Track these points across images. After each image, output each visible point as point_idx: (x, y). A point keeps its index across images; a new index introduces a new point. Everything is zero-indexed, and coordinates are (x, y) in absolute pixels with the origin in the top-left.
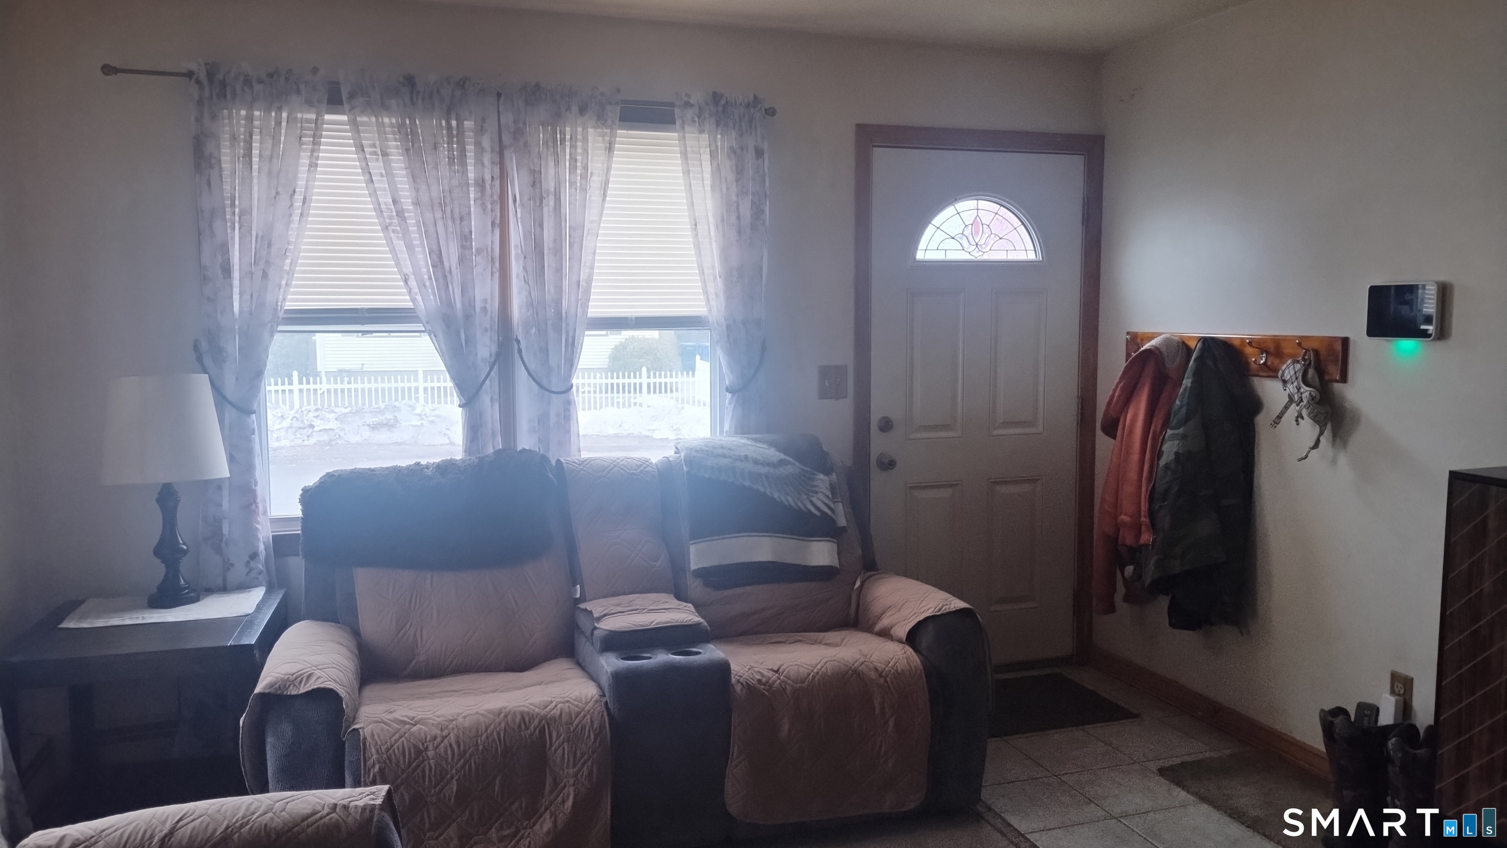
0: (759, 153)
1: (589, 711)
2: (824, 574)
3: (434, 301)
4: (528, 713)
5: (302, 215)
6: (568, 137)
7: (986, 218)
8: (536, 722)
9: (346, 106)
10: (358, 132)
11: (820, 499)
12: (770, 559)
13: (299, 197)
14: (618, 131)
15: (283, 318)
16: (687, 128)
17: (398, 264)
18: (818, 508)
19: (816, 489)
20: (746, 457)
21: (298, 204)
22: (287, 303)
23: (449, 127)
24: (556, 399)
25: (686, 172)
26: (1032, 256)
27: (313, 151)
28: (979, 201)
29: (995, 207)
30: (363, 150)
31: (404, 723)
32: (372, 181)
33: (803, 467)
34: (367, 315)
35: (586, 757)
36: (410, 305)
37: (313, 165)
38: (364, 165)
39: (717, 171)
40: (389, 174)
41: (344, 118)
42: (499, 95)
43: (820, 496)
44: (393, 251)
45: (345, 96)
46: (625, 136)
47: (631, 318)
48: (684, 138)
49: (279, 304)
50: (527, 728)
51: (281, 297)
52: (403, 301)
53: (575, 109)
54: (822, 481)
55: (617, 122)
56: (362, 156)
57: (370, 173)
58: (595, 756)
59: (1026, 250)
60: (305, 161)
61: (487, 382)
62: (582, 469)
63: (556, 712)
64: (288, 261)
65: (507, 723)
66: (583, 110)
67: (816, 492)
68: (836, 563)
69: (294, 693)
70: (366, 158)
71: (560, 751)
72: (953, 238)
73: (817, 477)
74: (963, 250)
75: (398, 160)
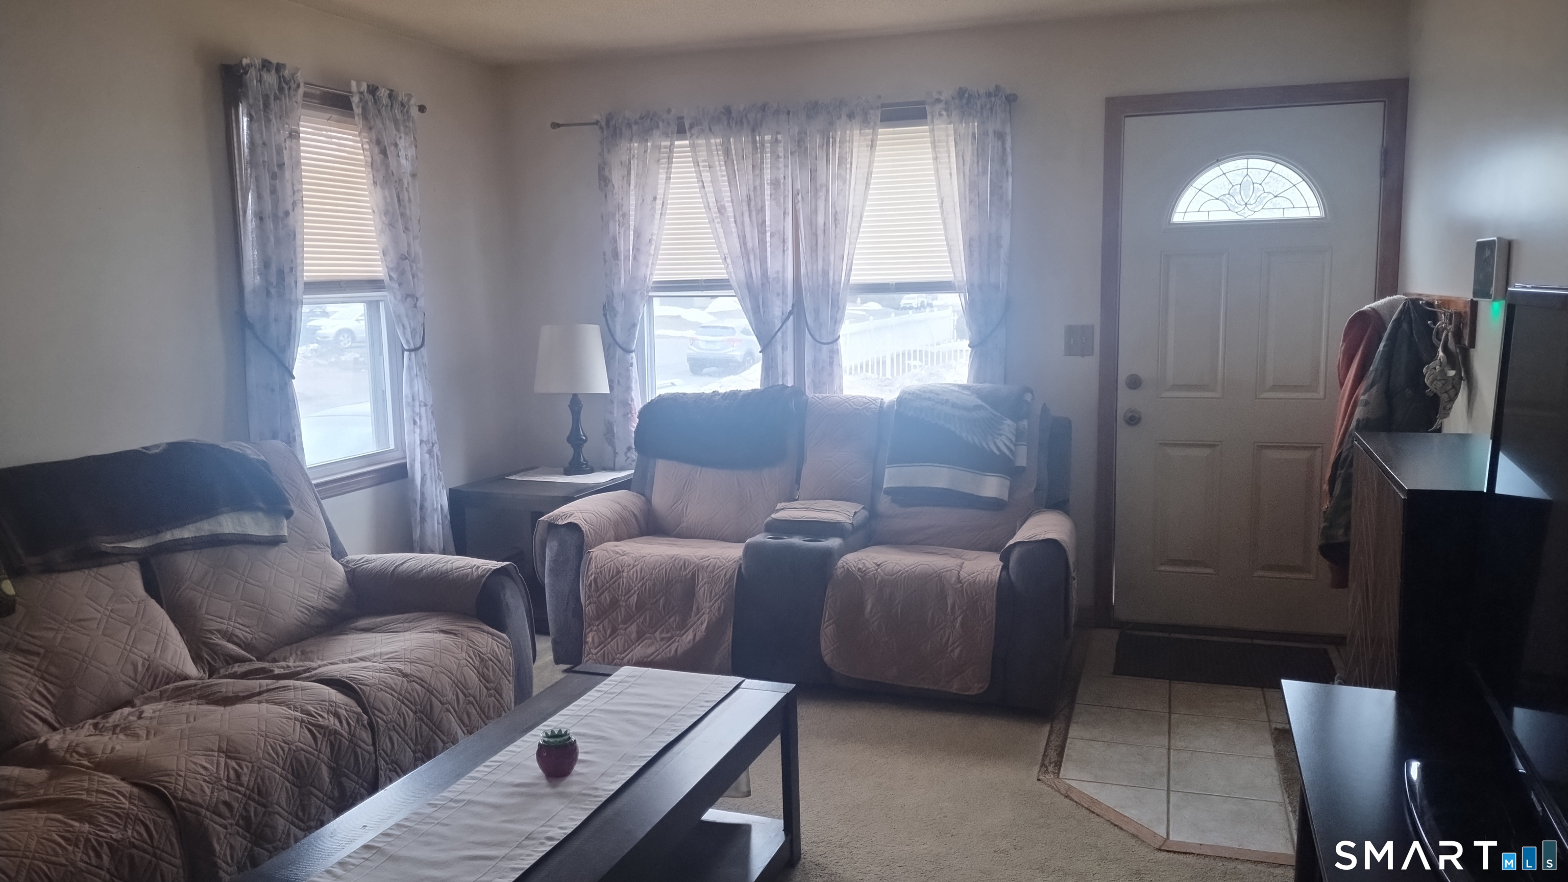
0: (1000, 136)
1: (727, 566)
2: (995, 505)
3: (742, 276)
4: (689, 561)
5: (661, 214)
6: (838, 140)
7: (1257, 176)
8: (692, 567)
9: (688, 134)
10: (695, 152)
11: (1002, 441)
12: (945, 487)
13: (659, 202)
14: (880, 130)
15: (652, 287)
16: (936, 121)
17: (719, 246)
18: (998, 448)
19: (1001, 432)
20: (947, 401)
21: (659, 206)
22: (654, 277)
23: (754, 141)
24: (825, 347)
25: (936, 159)
26: (1316, 212)
27: (668, 168)
28: (1249, 160)
29: (1269, 165)
30: (699, 165)
31: (618, 553)
32: (704, 187)
33: (995, 413)
34: (704, 284)
35: (718, 596)
36: (726, 276)
37: (668, 178)
38: (699, 176)
39: (960, 156)
40: (713, 181)
41: (687, 142)
42: (788, 113)
43: (1003, 438)
44: (717, 238)
45: (687, 127)
46: (885, 133)
47: (892, 284)
48: (933, 130)
49: (648, 277)
50: (685, 570)
51: (649, 273)
52: (720, 273)
53: (844, 118)
54: (1008, 426)
55: (878, 122)
56: (697, 169)
57: (703, 182)
58: (723, 597)
59: (1308, 207)
60: (663, 176)
61: (779, 334)
62: (820, 403)
63: (707, 563)
64: (653, 247)
65: (674, 565)
66: (851, 116)
67: (1001, 435)
68: (1006, 498)
69: (560, 523)
70: (700, 170)
71: (703, 589)
72: (1217, 199)
73: (1005, 422)
74: (1229, 210)
75: (721, 170)
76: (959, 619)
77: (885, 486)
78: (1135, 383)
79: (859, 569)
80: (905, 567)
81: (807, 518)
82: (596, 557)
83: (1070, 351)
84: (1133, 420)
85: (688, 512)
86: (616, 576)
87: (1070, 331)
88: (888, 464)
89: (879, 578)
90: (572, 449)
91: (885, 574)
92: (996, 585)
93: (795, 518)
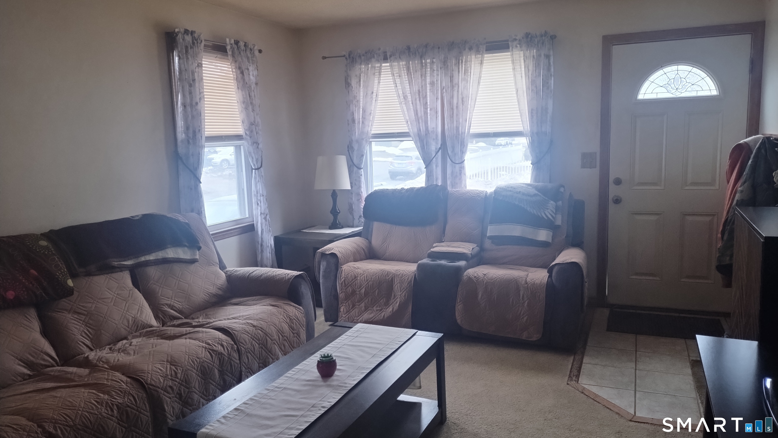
0: (548, 57)
1: (409, 275)
2: (545, 244)
3: (416, 130)
4: (390, 272)
5: (376, 100)
6: (464, 61)
7: (682, 74)
8: (391, 275)
9: (389, 60)
10: (392, 69)
11: (549, 212)
12: (519, 235)
13: (374, 94)
14: (485, 55)
15: (371, 137)
16: (514, 50)
17: (404, 116)
18: (547, 216)
19: (548, 207)
20: (520, 192)
21: (374, 97)
22: (372, 131)
23: (422, 63)
24: (457, 166)
25: (514, 69)
26: (714, 92)
27: (379, 78)
28: (679, 66)
29: (689, 68)
30: (394, 76)
31: (355, 268)
32: (397, 86)
33: (544, 197)
34: (397, 135)
35: (404, 290)
36: (407, 131)
37: (379, 82)
38: (394, 81)
39: (527, 67)
40: (401, 83)
41: (388, 64)
42: (439, 48)
43: (549, 211)
44: (403, 111)
45: (388, 56)
46: (488, 57)
47: (491, 133)
48: (513, 54)
49: (369, 132)
50: (388, 276)
51: (369, 130)
52: (404, 129)
53: (467, 49)
54: (552, 204)
55: (485, 52)
56: (393, 77)
57: (396, 83)
58: (407, 290)
59: (710, 90)
60: (376, 81)
61: (434, 159)
62: (455, 193)
63: (399, 273)
64: (372, 117)
65: (382, 274)
66: (471, 49)
67: (548, 209)
68: (550, 241)
69: (327, 253)
70: (395, 78)
71: (397, 286)
72: (662, 87)
73: (550, 202)
74: (668, 92)
75: (405, 78)
76: (526, 302)
77: (488, 235)
78: (618, 182)
79: (475, 277)
80: (498, 275)
81: (448, 251)
82: (345, 270)
83: (583, 166)
84: (617, 201)
85: (389, 248)
86: (354, 279)
87: (584, 156)
88: (490, 224)
89: (485, 281)
90: (333, 217)
91: (488, 279)
92: (545, 286)
93: (442, 251)
